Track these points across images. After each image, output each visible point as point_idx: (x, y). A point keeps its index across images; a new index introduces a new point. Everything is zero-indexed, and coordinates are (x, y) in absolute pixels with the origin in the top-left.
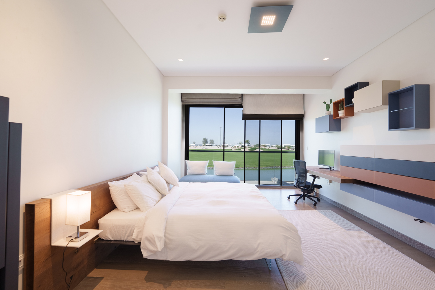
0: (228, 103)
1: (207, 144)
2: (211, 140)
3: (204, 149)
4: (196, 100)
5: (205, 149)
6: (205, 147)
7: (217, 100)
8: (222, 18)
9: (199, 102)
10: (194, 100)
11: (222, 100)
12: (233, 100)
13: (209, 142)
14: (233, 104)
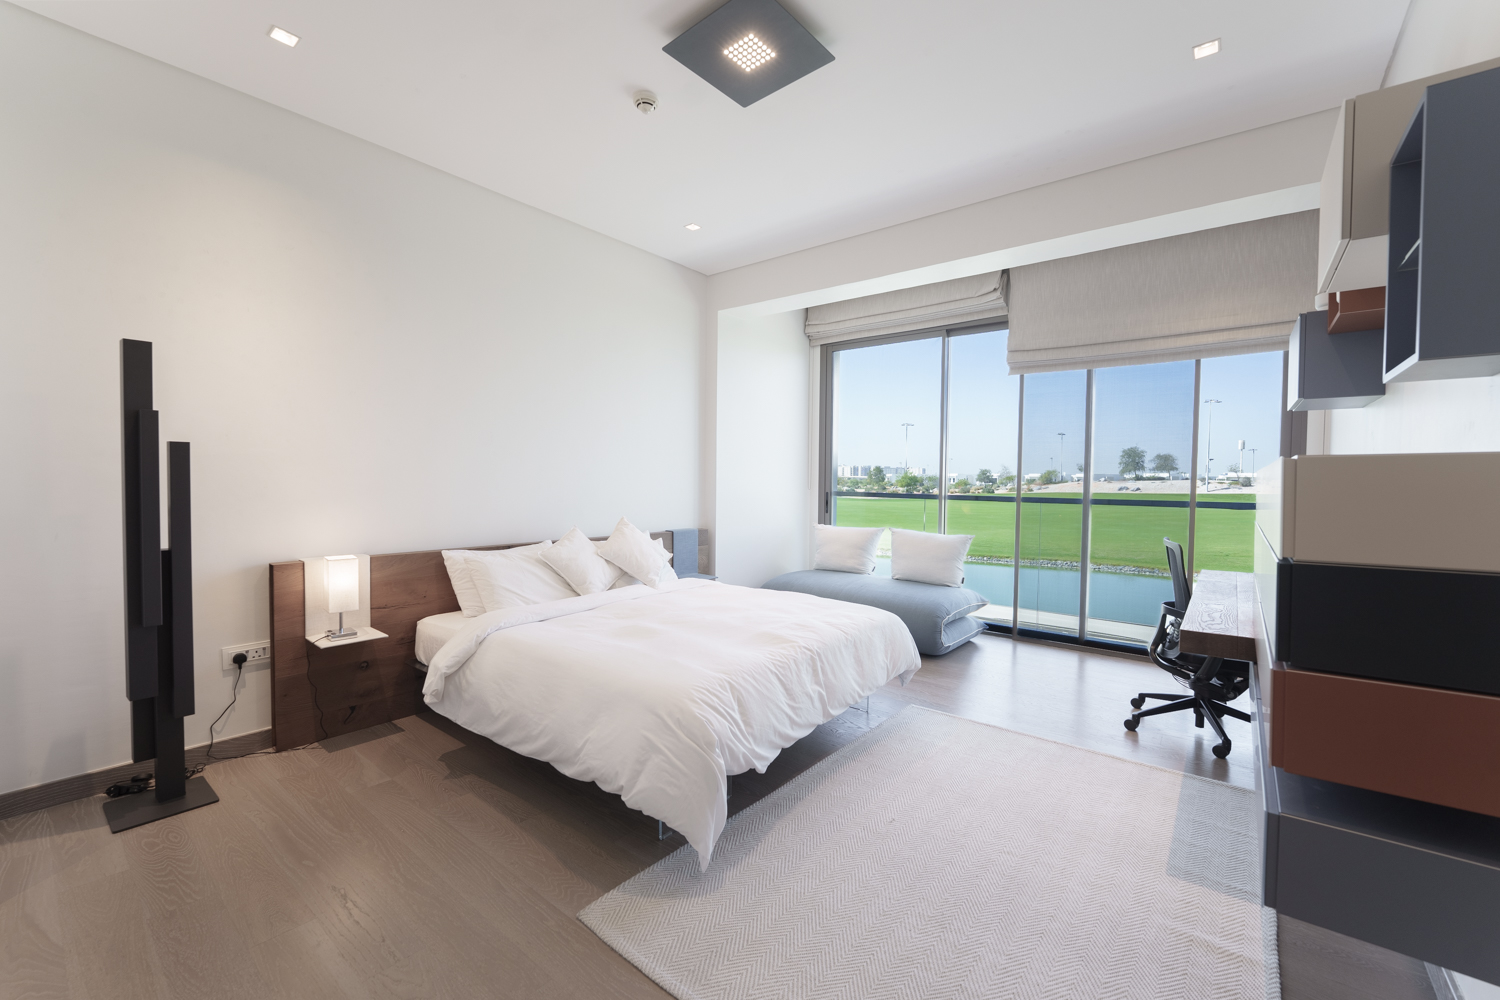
0: (956, 316)
1: (1139, 473)
2: (1159, 457)
3: (1124, 491)
4: (848, 324)
5: (1129, 492)
6: (1132, 485)
7: (914, 313)
8: (645, 102)
9: (860, 331)
10: (841, 326)
11: (930, 310)
12: (969, 303)
13: (1149, 461)
14: (976, 318)
